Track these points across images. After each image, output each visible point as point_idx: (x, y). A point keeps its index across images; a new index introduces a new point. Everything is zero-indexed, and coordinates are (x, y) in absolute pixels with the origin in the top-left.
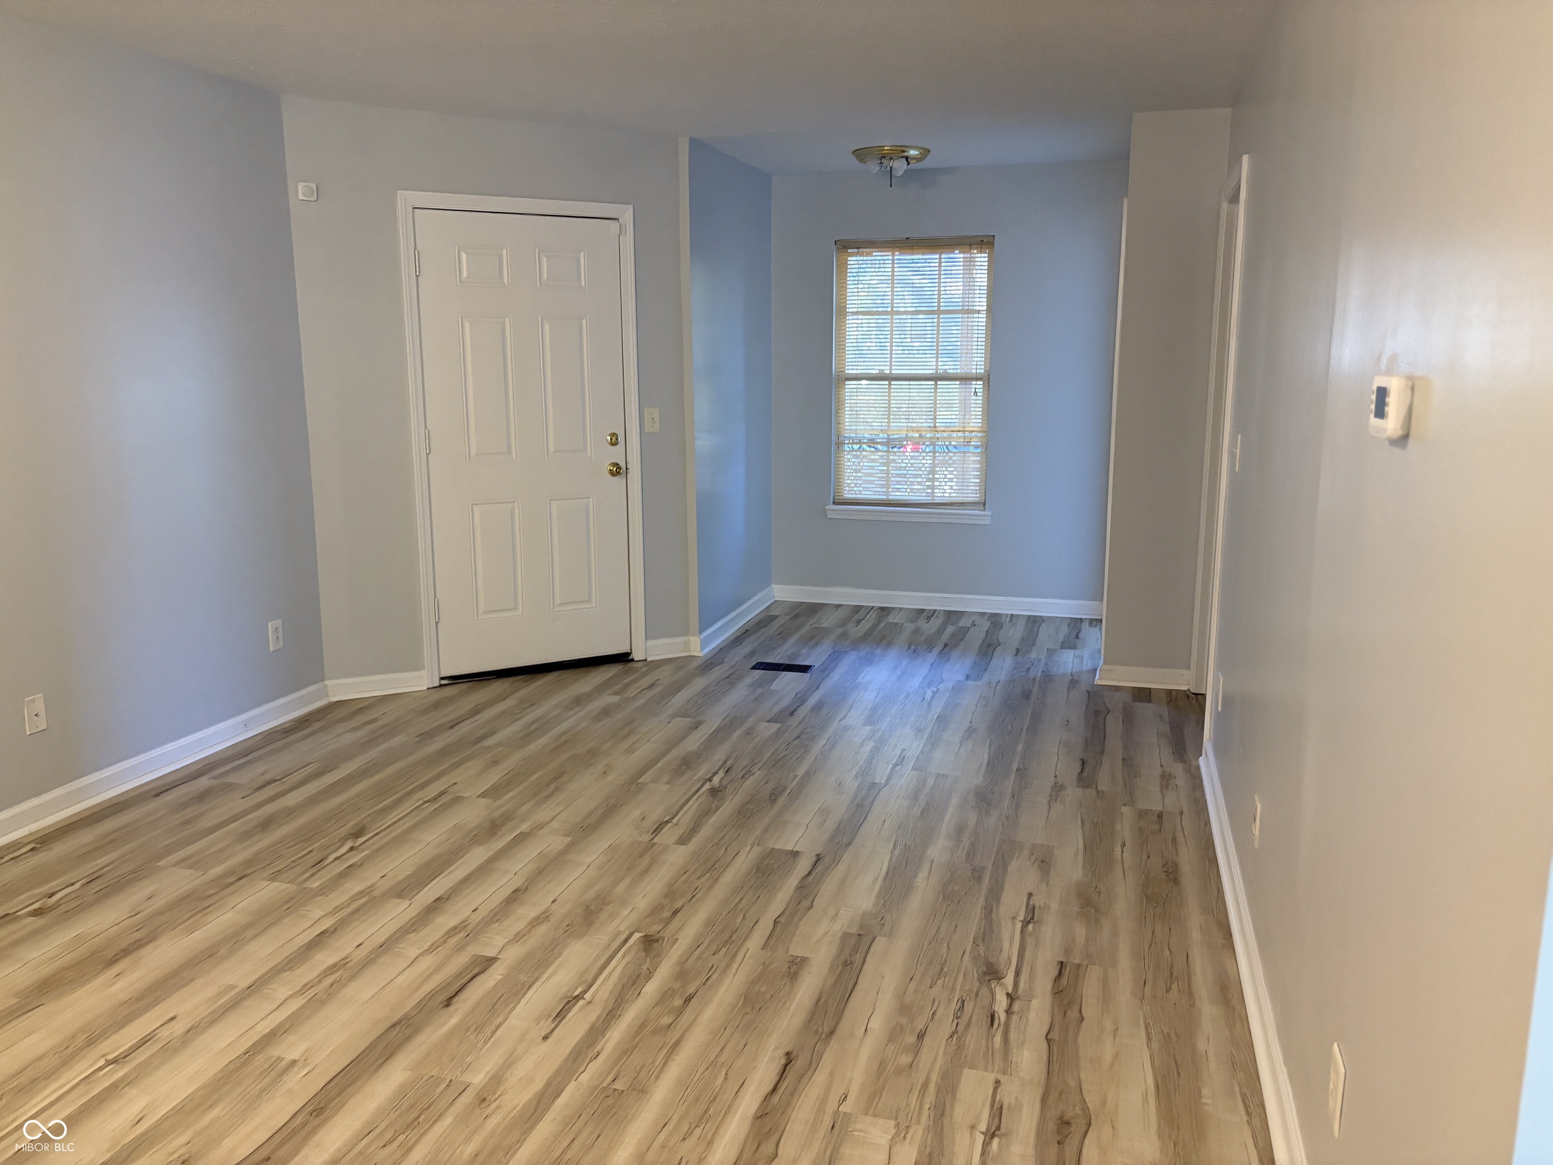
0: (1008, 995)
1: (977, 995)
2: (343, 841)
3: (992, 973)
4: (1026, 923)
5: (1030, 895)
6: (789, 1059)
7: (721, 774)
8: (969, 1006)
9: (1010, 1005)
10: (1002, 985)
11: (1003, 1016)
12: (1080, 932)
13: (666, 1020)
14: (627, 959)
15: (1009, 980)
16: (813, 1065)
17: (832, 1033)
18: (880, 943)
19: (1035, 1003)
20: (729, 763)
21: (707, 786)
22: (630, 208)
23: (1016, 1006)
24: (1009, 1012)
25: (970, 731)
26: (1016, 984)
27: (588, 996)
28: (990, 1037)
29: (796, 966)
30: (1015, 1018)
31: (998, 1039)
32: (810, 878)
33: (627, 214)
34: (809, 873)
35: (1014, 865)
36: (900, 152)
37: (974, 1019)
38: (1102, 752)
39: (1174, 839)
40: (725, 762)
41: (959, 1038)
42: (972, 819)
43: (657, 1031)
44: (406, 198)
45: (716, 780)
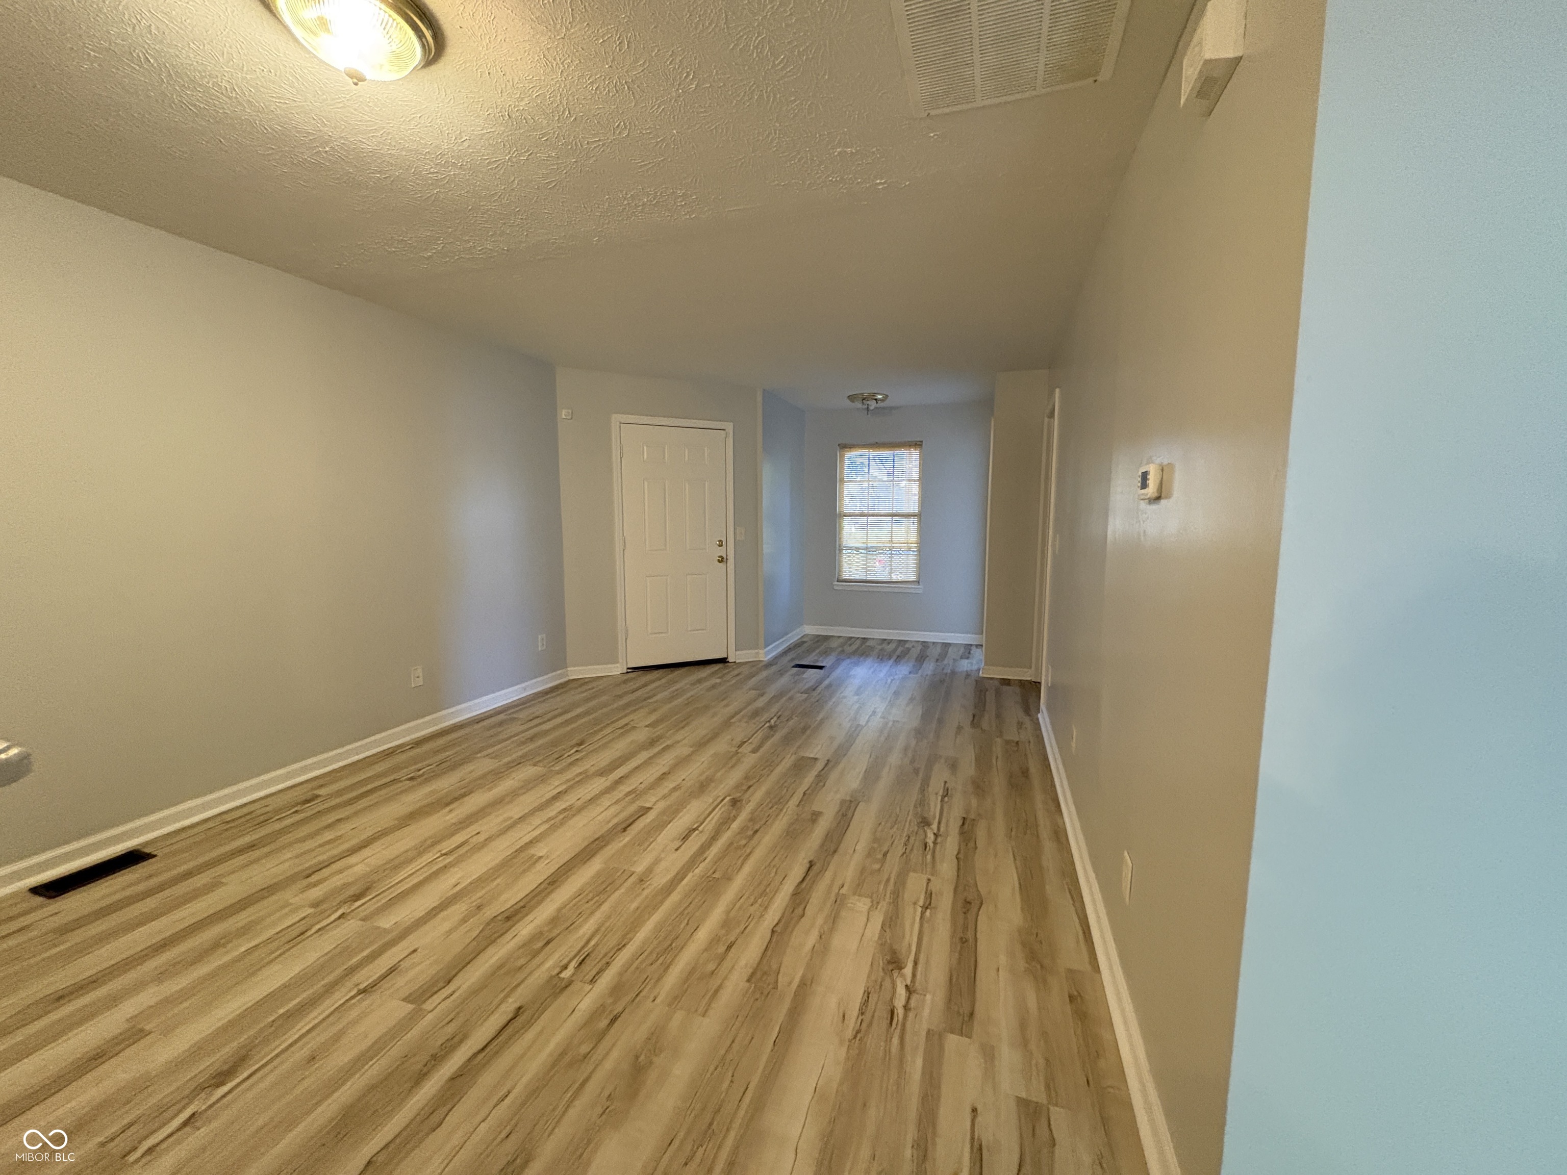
0: (935, 834)
1: (917, 833)
2: (573, 747)
3: (925, 822)
4: (943, 797)
5: (946, 782)
6: (811, 864)
7: (775, 719)
8: (912, 839)
9: (936, 839)
10: (931, 829)
11: (932, 845)
12: (974, 802)
13: (743, 842)
14: (723, 809)
15: (935, 826)
16: (824, 869)
17: (835, 852)
18: (862, 806)
19: (949, 839)
20: (780, 713)
21: (768, 724)
22: (732, 424)
23: (939, 840)
24: (935, 843)
25: (912, 699)
26: (939, 829)
27: (700, 829)
28: (924, 856)
29: (815, 817)
30: (938, 847)
31: (929, 857)
32: (823, 772)
33: (729, 427)
34: (823, 769)
35: (936, 767)
36: (872, 397)
37: (915, 848)
38: (984, 710)
39: (1026, 755)
40: (778, 712)
41: (907, 856)
42: (913, 743)
43: (739, 848)
44: (616, 418)
45: (772, 721)
